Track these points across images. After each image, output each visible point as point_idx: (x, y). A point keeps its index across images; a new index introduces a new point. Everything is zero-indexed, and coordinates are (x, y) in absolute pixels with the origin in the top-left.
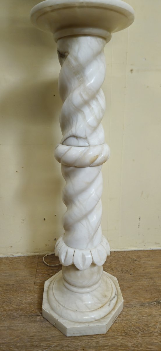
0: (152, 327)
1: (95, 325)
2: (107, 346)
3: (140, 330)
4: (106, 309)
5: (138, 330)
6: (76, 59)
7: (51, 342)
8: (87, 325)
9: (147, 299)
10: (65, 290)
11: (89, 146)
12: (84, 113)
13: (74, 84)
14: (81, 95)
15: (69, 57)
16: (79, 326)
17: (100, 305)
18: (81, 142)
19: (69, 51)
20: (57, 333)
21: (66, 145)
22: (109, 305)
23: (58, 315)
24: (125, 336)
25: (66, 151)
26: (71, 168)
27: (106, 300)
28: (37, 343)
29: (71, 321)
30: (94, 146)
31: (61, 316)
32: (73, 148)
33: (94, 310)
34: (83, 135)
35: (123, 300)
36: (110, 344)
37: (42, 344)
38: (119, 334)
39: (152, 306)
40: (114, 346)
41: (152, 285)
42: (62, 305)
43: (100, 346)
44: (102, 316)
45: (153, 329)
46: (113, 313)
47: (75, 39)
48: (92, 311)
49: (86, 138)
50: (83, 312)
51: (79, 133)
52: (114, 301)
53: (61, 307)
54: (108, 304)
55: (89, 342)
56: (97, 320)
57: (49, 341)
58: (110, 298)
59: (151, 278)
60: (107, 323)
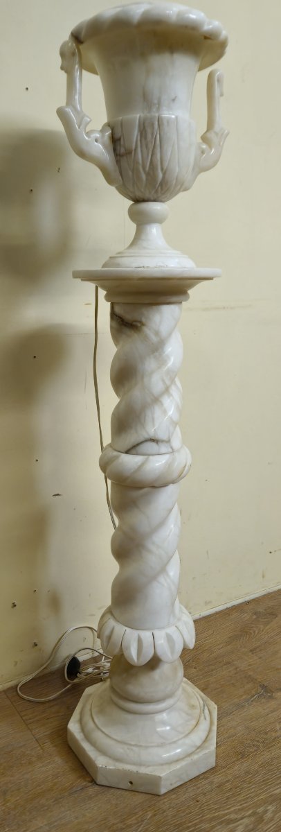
0: (271, 731)
2: (228, 781)
3: (258, 741)
4: (204, 725)
5: (255, 743)
6: (157, 333)
7: (140, 813)
9: (242, 696)
10: (130, 717)
11: (173, 451)
12: (162, 404)
13: (150, 364)
14: (163, 381)
15: (145, 329)
16: (178, 766)
17: (194, 722)
18: (163, 449)
19: (144, 320)
20: (139, 799)
21: (137, 454)
23: (134, 764)
25: (139, 464)
26: (145, 490)
27: (197, 711)
28: (120, 825)
29: (162, 765)
31: (140, 765)
32: (151, 457)
33: (189, 733)
34: (165, 438)
35: (216, 707)
36: (230, 777)
37: (128, 822)
38: (235, 759)
39: (254, 703)
40: (238, 777)
41: (236, 674)
42: (136, 745)
43: (217, 787)
44: (204, 737)
45: (274, 734)
47: (154, 307)
50: (175, 742)
51: (162, 435)
52: (206, 711)
53: (134, 748)
54: (202, 718)
55: (198, 788)
56: (198, 748)
57: (136, 814)
58: (201, 708)
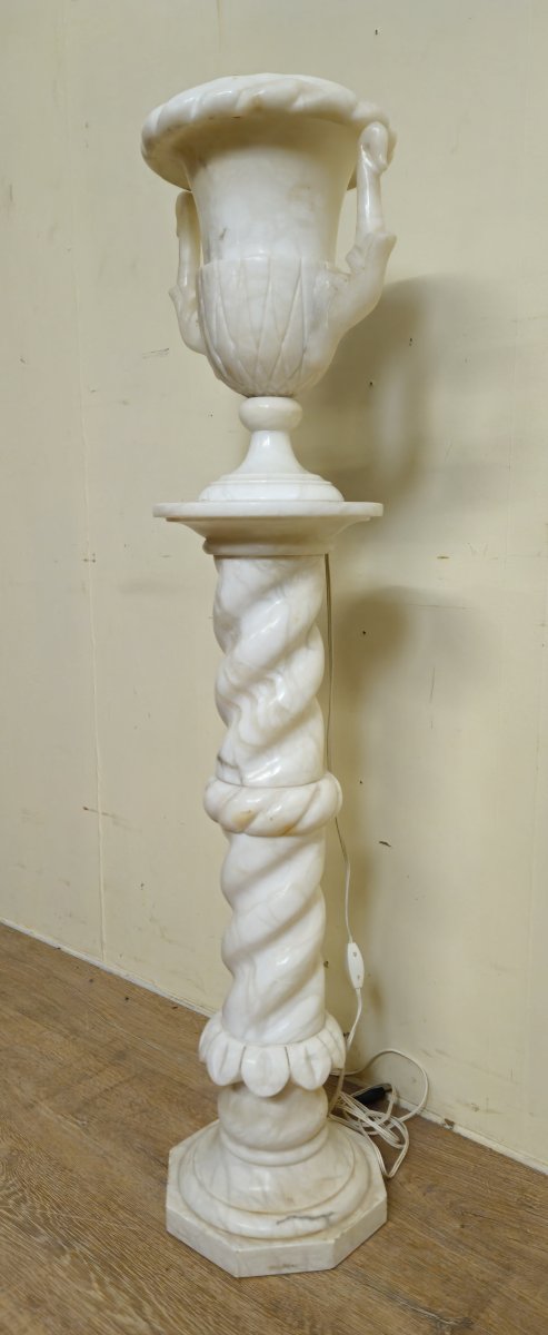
1: (217, 1237)
8: (203, 1226)
22: (278, 1223)
24: (267, 1310)
30: (254, 788)
46: (278, 1246)
48: (230, 1206)
49: (235, 767)
59: (508, 1268)
60: (240, 1250)
